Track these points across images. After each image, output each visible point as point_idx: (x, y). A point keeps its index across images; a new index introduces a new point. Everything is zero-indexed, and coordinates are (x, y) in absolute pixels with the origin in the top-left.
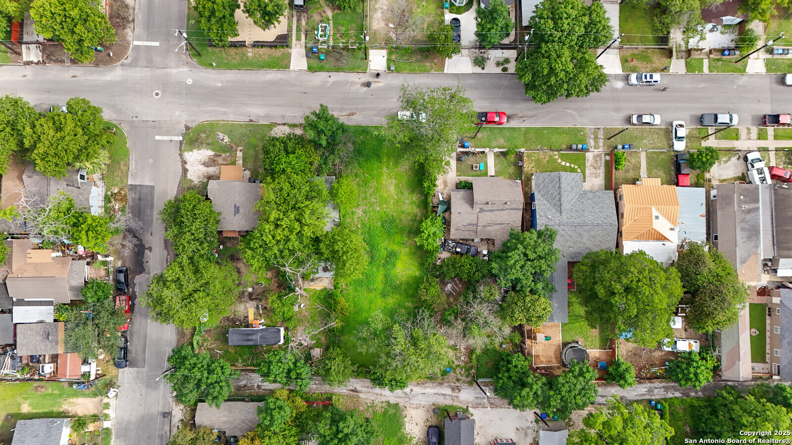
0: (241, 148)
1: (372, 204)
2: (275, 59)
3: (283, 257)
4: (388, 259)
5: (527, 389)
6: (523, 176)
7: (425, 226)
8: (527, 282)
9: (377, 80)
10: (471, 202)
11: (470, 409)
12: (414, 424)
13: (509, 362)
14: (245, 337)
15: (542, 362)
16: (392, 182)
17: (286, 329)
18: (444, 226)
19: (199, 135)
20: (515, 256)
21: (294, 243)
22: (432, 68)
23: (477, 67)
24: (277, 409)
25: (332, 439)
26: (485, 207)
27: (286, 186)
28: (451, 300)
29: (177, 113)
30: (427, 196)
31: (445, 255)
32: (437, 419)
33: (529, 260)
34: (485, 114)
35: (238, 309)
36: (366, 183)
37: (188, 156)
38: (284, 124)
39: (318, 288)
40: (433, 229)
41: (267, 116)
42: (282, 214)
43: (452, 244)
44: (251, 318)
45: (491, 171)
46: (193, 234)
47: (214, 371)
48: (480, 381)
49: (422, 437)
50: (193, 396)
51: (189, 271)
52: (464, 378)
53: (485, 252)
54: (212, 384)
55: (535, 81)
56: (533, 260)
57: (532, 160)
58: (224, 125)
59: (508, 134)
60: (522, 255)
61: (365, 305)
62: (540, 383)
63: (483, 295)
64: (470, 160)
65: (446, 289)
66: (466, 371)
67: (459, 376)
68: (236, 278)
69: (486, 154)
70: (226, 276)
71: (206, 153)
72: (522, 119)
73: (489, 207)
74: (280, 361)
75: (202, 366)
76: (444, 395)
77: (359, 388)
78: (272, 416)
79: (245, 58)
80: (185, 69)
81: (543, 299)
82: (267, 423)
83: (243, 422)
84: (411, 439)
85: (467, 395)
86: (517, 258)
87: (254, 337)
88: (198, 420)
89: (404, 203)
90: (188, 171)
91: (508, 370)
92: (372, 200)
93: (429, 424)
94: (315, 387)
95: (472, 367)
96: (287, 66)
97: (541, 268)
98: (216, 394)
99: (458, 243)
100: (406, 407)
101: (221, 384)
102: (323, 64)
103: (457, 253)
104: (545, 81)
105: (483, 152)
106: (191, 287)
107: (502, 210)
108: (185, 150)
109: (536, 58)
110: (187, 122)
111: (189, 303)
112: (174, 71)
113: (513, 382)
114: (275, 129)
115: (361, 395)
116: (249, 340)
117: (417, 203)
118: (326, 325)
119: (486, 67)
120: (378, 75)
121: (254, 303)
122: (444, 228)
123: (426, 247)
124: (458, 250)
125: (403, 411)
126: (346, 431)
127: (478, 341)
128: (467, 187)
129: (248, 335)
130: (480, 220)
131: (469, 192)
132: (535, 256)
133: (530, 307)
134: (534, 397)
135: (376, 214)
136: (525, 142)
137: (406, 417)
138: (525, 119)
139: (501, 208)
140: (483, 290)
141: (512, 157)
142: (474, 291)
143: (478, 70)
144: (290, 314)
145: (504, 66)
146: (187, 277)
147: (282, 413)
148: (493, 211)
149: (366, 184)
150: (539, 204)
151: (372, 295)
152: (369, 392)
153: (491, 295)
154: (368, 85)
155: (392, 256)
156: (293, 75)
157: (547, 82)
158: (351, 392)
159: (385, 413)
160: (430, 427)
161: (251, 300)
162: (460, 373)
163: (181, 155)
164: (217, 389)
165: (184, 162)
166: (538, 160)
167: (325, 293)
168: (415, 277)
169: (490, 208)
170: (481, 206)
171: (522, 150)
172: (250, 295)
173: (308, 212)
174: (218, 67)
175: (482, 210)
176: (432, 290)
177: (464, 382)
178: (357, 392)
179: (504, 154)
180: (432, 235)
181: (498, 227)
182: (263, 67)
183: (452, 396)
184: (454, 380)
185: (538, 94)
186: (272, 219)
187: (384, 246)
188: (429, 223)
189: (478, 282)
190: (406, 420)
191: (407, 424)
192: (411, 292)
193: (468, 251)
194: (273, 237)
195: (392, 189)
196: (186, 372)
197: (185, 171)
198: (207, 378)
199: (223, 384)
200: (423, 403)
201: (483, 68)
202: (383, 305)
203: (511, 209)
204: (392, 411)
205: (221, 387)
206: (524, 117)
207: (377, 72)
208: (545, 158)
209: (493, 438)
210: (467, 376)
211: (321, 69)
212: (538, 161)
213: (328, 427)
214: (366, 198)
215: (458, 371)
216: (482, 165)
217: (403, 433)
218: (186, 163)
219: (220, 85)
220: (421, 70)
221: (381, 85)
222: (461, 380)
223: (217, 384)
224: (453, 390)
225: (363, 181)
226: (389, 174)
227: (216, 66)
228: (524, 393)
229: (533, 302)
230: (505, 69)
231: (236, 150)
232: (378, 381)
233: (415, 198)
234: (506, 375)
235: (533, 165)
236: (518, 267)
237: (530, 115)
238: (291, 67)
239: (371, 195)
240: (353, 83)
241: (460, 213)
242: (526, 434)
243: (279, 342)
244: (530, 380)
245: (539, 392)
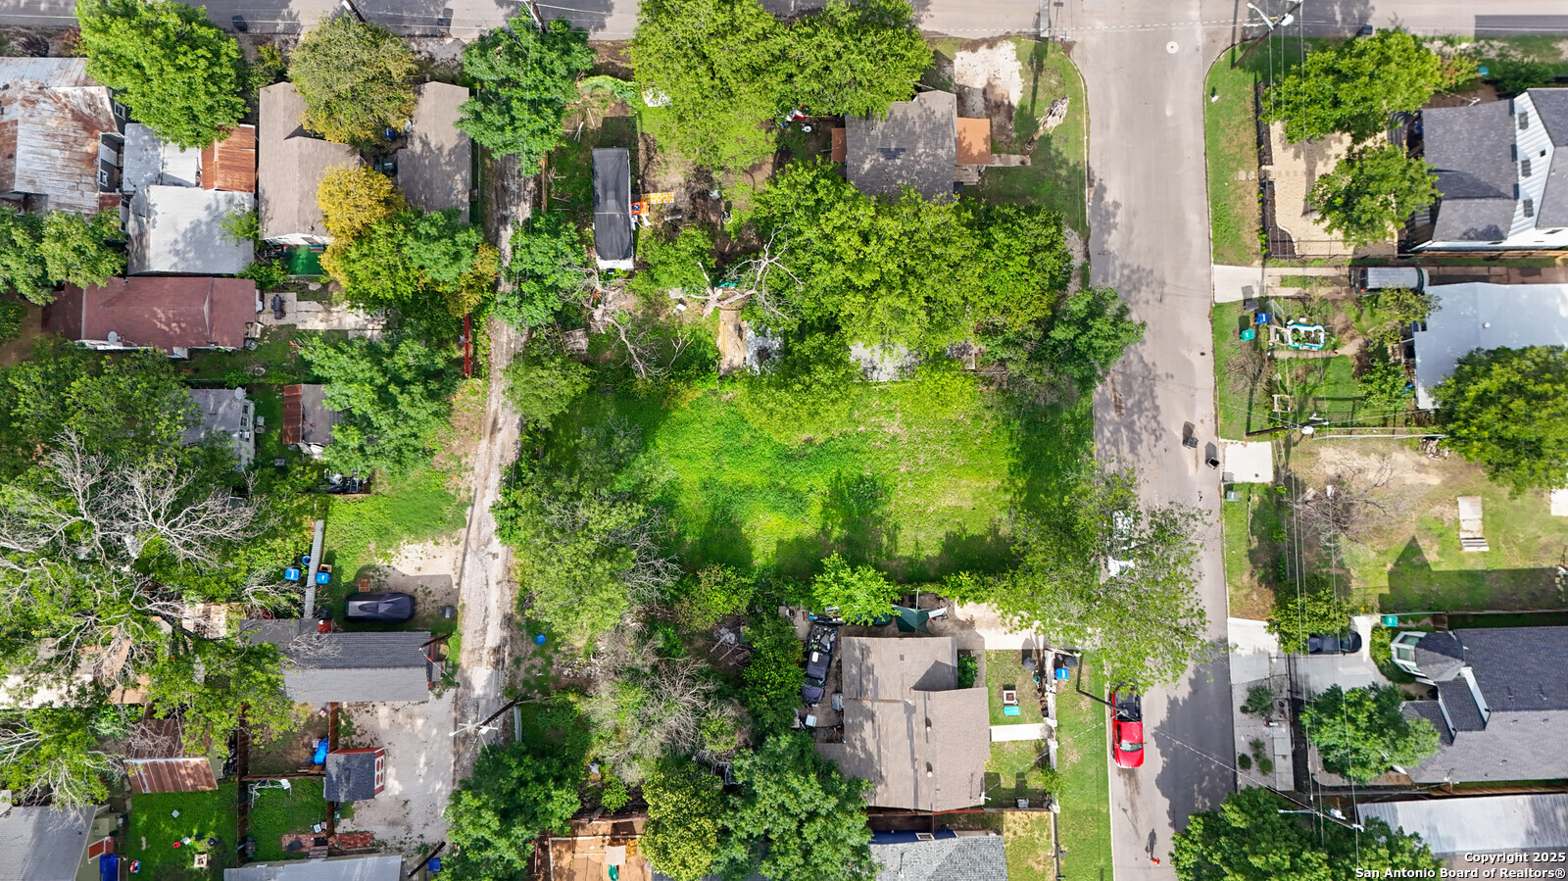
0: (1029, 164)
1: (912, 455)
2: (1234, 231)
3: (791, 251)
4: (789, 495)
5: (495, 825)
6: (993, 810)
7: (869, 575)
8: (749, 822)
9: (1202, 459)
10: (930, 683)
11: (452, 691)
12: (418, 563)
13: (559, 781)
14: (611, 184)
15: (559, 857)
16: (964, 499)
17: (631, 275)
18: (871, 621)
19: (1055, 71)
20: (809, 791)
21: (828, 276)
22: (1237, 588)
23: (1246, 695)
24: (454, 250)
25: (385, 372)
26: (918, 719)
27: (954, 253)
28: (700, 643)
29: (1100, 25)
30: (937, 580)
31: (801, 626)
32: (431, 616)
33: (801, 824)
34: (1136, 714)
35: (672, 169)
36: (961, 440)
37: (1006, 52)
38: (1087, 255)
39: (719, 342)
40: (861, 596)
41: (1106, 218)
42: (892, 244)
43: (827, 642)
44: (655, 198)
45: (1002, 734)
46: (839, 55)
47: (538, 112)
48: (516, 712)
49: (391, 582)
50: (479, 69)
51: (758, 54)
52: (522, 675)
53: (811, 721)
54: (509, 109)
55: (1227, 834)
56: (799, 834)
57: (1032, 831)
58: (1078, 124)
59: (1091, 771)
60: (810, 807)
61: (683, 445)
62: (510, 855)
63: (714, 714)
64: (1026, 681)
65: (723, 631)
66: (537, 679)
67: (526, 664)
68: (739, 164)
69: (1039, 721)
70: (744, 142)
71: (1014, 90)
72: (1128, 806)
73: (919, 727)
74: (559, 254)
75: (546, 89)
76: (484, 630)
77: (500, 437)
78: (437, 239)
79: (1233, 165)
80: (1200, 39)
81: (706, 859)
82: (423, 228)
83: (428, 184)
84: (385, 555)
85: (481, 678)
86: (805, 796)
87: (612, 203)
88: (431, 87)
89: (918, 529)
90: (974, 51)
91: (540, 779)
92: (922, 456)
93: (420, 595)
94: (502, 336)
95: (546, 693)
96: (1220, 257)
97: (782, 854)
98: (487, 117)
99: (829, 654)
100: (457, 543)
101: (508, 129)
102: (1231, 338)
103: (808, 654)
104: (1234, 860)
105: (1045, 712)
106: (719, 57)
107: (914, 760)
108: (1018, 43)
109: (1286, 839)
110: (1082, 45)
111: (685, 55)
112: (1194, 14)
113: (513, 792)
114: (1076, 235)
115: (484, 443)
116: (605, 191)
117: (922, 558)
118: (640, 356)
119: (1246, 717)
120: (1215, 463)
121: (685, 204)
122: (866, 622)
123: (819, 578)
124: (815, 657)
125: (450, 537)
126: (403, 400)
127: (606, 706)
128: (963, 674)
129: (617, 190)
130: (887, 707)
131: (952, 679)
132: (811, 839)
133: (689, 829)
134: (477, 839)
135: (890, 466)
136: (1076, 814)
137: (437, 544)
138: (1130, 812)
139: (917, 756)
140: (726, 714)
141: (1036, 782)
142: (722, 696)
143: (1239, 698)
144: (664, 278)
145: (1253, 760)
146: (742, 47)
147: (445, 260)
148: (911, 738)
149: (958, 440)
150: (928, 851)
151: (708, 461)
152: (491, 460)
153: (714, 735)
154: (1189, 439)
155: (797, 502)
156: (1201, 272)
157: (1230, 865)
158: (491, 420)
159: (444, 496)
160: (412, 599)
161: (693, 199)
162: (533, 667)
163: (1007, 37)
164: (499, 120)
165: (991, 43)
166: (1034, 845)
167: (710, 356)
168: (750, 557)
169: (915, 729)
170: (920, 709)
171: (1056, 808)
172: (704, 195)
173: (902, 303)
174: (1209, 108)
175: (910, 710)
176: (719, 598)
177: (513, 676)
178: (492, 433)
179: (1044, 762)
180: (847, 592)
181: (871, 746)
182: (1215, 204)
183: (482, 648)
184: (517, 653)
185: (1195, 843)
186: (884, 222)
187: (817, 483)
188: (874, 586)
189: (744, 703)
190: (430, 544)
191: (419, 547)
192: (715, 548)
193: (812, 680)
194: (840, 228)
195: (948, 501)
196: (533, 55)
197: (973, 46)
198: (521, 100)
199: (508, 134)
200: (465, 583)
201: (1244, 710)
202: (686, 486)
203: (916, 780)
204: (448, 512)
205: (501, 129)
206: (1134, 811)
207: (1220, 459)
208: (1039, 863)
209: (386, 746)
210: (526, 683)
211: (1218, 333)
212: (1031, 846)
213: (411, 361)
214: (926, 441)
215: (538, 661)
216: (1014, 711)
217: (401, 539)
218: (990, 47)
219: (1169, 113)
220: (1230, 564)
221: (1191, 471)
222: (518, 668)
223: (507, 120)
224: (497, 650)
225: (965, 434)
226: (982, 495)
227: (1209, 103)
228: (488, 816)
229: (700, 836)
230: (1245, 762)
231: (1023, 152)
232: (514, 478)
233: (932, 550)
234: (530, 775)
235: (1020, 832)
236: (781, 798)
237: (1138, 826)
238: (1217, 268)
239: (934, 453)
240: (1190, 407)
241: (902, 658)
242: (393, 824)
243: (602, 258)
244: (519, 831)
245: (490, 854)
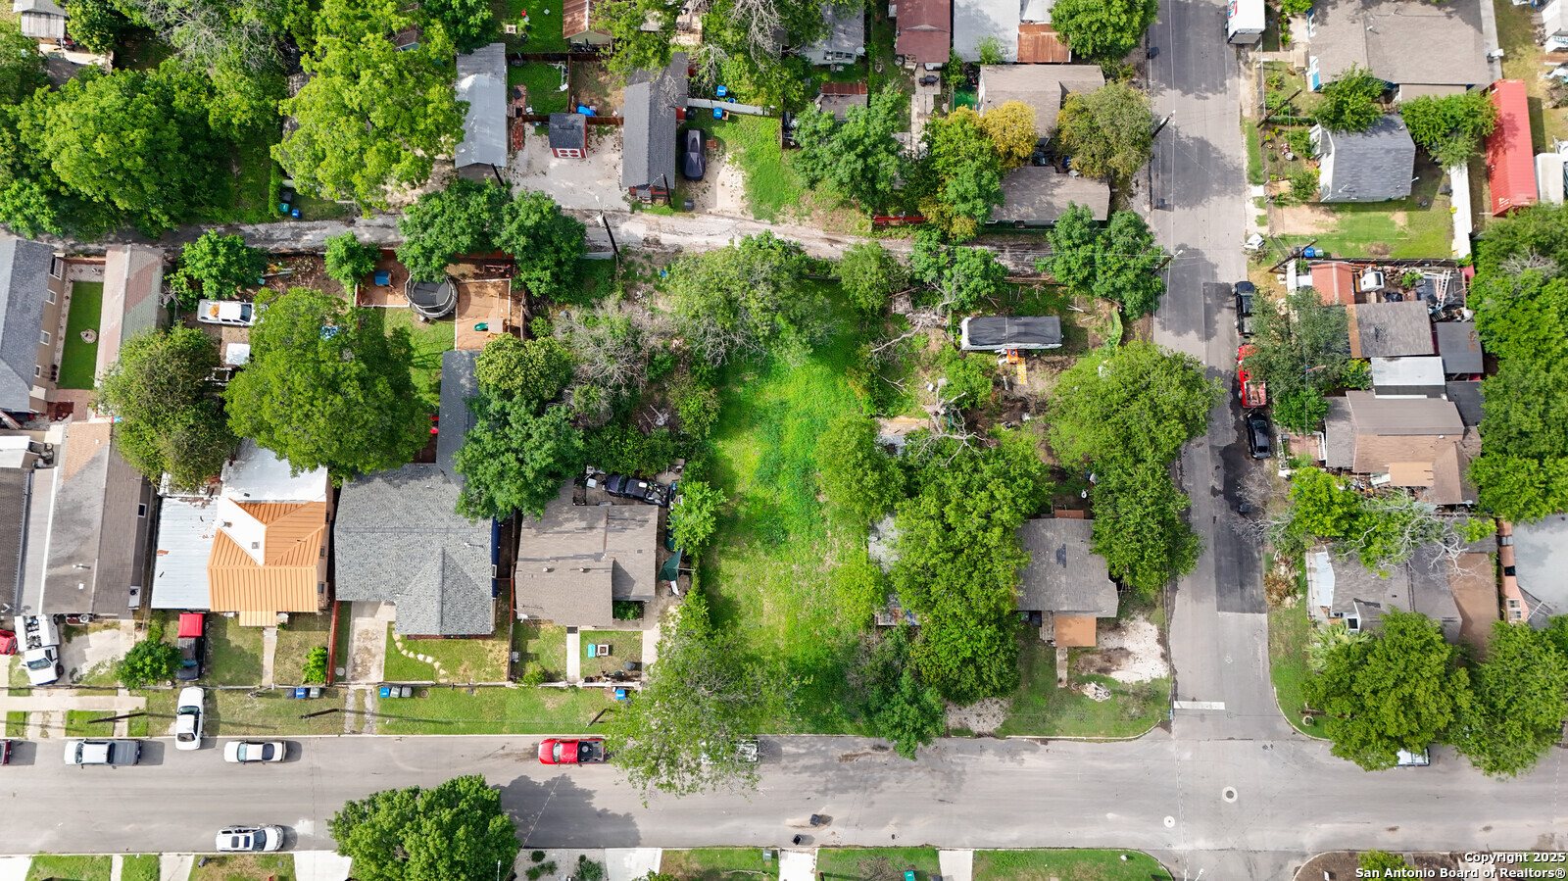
0: (1059, 686)
1: (807, 575)
2: (1003, 870)
3: (973, 458)
4: (775, 470)
5: (528, 223)
6: (511, 632)
7: (708, 526)
8: (517, 410)
9: (799, 832)
10: (618, 575)
11: (628, 208)
12: (727, 184)
13: (555, 277)
14: (1031, 329)
15: (494, 286)
16: (769, 619)
17: (957, 347)
18: (670, 527)
19: (1143, 712)
20: (541, 458)
21: (952, 483)
22: (687, 858)
23: (595, 861)
24: (969, 197)
25: (875, 146)
26: (590, 563)
27: (973, 592)
28: (657, 397)
29: (1187, 756)
30: (701, 591)
31: (667, 478)
32: (686, 193)
33: (516, 451)
34: (582, 758)
35: (1046, 384)
36: (819, 618)
37: (1160, 670)
38: (980, 735)
39: (902, 418)
40: (690, 520)
41: (1013, 753)
42: (980, 538)
43: (654, 497)
44: (1022, 368)
45: (573, 640)
46: (1140, 502)
47: (1084, 265)
48: (609, 255)
49: (714, 163)
50: (1118, 221)
51: (1141, 440)
52: (638, 260)
53: (592, 483)
54: (1085, 243)
55: (483, 817)
56: (507, 450)
57: (492, 666)
58: (1096, 732)
59: (537, 719)
60: (528, 460)
61: (816, 387)
62: (505, 235)
63: (603, 393)
64: (615, 664)
65: (666, 415)
66: (635, 272)
67: (647, 264)
68: (1053, 438)
69: (582, 675)
70: (1072, 442)
71: (1126, 674)
72: (507, 751)
73: (582, 564)
74: (970, 278)
75: (1104, 272)
76: (674, 233)
77: (826, 246)
78: (979, 186)
79: (1064, 873)
80: (1180, 847)
81: (491, 381)
82: (987, 174)
83: (1026, 187)
84: (734, 160)
85: (635, 229)
86: (537, 455)
87: (1015, 330)
88: (1104, 191)
89: (745, 579)
90: (1158, 641)
91: (559, 263)
92: (806, 584)
93: (703, 185)
94: (906, 248)
95: (625, 277)
96: (979, 857)
97: (493, 437)
98: (1078, 225)
99: (642, 499)
100: (742, 213)
101: (1070, 243)
102: (907, 863)
103: (644, 480)
104: (462, 817)
105: (589, 680)
106: (1135, 407)
107: (557, 559)
108: (1167, 680)
109: (477, 865)
110: (1166, 739)
111: (1135, 381)
112: (1202, 844)
113: (551, 243)
114: (998, 726)
115: (822, 234)
116: (1026, 324)
117: (720, 580)
118: (889, 347)
119: (577, 860)
120: (797, 840)
121: (1018, 393)
122: (669, 524)
123: (706, 484)
124: (643, 485)
125: (747, 207)
126: (852, 156)
127: (612, 312)
128: (625, 607)
129: (1025, 334)
130: (600, 539)
131: (620, 595)
132: (504, 459)
133: (515, 367)
134: (517, 212)
135: (797, 556)
136: (503, 704)
137: (742, 198)
138: (501, 752)
139: (560, 562)
140: (601, 400)
141: (531, 669)
142: (616, 404)
143: (593, 855)
144: (953, 368)
145: (539, 864)
146: (1144, 424)
147: (961, 190)
148: (575, 557)
149: (819, 614)
150: (483, 571)
151: (803, 407)
152: (807, 238)
153: (587, 393)
154: (818, 820)
155: (769, 478)
156: (966, 839)
157: (457, 815)
158: (839, 238)
159: (779, 204)
160: (700, 179)
161: (1021, 399)
162: (644, 269)
163: (1173, 671)
164: (1075, 233)
165: (1165, 657)
166: (480, 667)
167: (890, 410)
168: (724, 439)
169: (581, 561)
170: (597, 565)
171: (510, 684)
172: (1025, 408)
173: (932, 543)
174: (1115, 853)
175: (597, 557)
176: (693, 406)
177: (637, 254)
178: (829, 240)
179: (549, 677)
180: (694, 508)
181: (567, 526)
182: (1027, 854)
183: (660, 231)
184: (655, 257)
185: (477, 792)
186: (997, 531)
187: (784, 495)
188: (699, 530)
189: (608, 423)
190: (743, 193)
191: (740, 185)
192: (733, 411)
193: (624, 484)
194: (992, 496)
195: (767, 605)
196: (1132, 263)
197: (1163, 640)
198: (1093, 251)
199: (1065, 243)
200: (711, 219)
201: (582, 858)
202: (783, 387)
203: (541, 560)
204: (767, 206)
205: (1070, 237)
206: (502, 756)
207: (799, 847)
208: (465, 671)
209: (588, 160)
210: (632, 263)
211: (912, 852)
212: (479, 664)
213: (882, 165)
214: (819, 587)
215: (648, 273)
216: (591, 649)
217: (747, 171)
218: (1163, 656)
219: (1110, 816)
220: (709, 852)
221: (790, 821)
222: (644, 257)
223: (1077, 242)
224: (657, 242)
225: (824, 622)
226: (772, 634)
227: (1120, 854)
228: (535, 217)
229: (509, 375)
230: (538, 857)
231: (1069, 681)
232: (789, 250)
233: (725, 589)
234: (563, 256)
235: (491, 655)
236: (536, 436)
237: (490, 759)
238: (970, 854)
239: (808, 594)
240: (846, 823)
241: (640, 551)
242: (529, 164)
243: (970, 322)
244: (523, 240)
245: (507, 218)
